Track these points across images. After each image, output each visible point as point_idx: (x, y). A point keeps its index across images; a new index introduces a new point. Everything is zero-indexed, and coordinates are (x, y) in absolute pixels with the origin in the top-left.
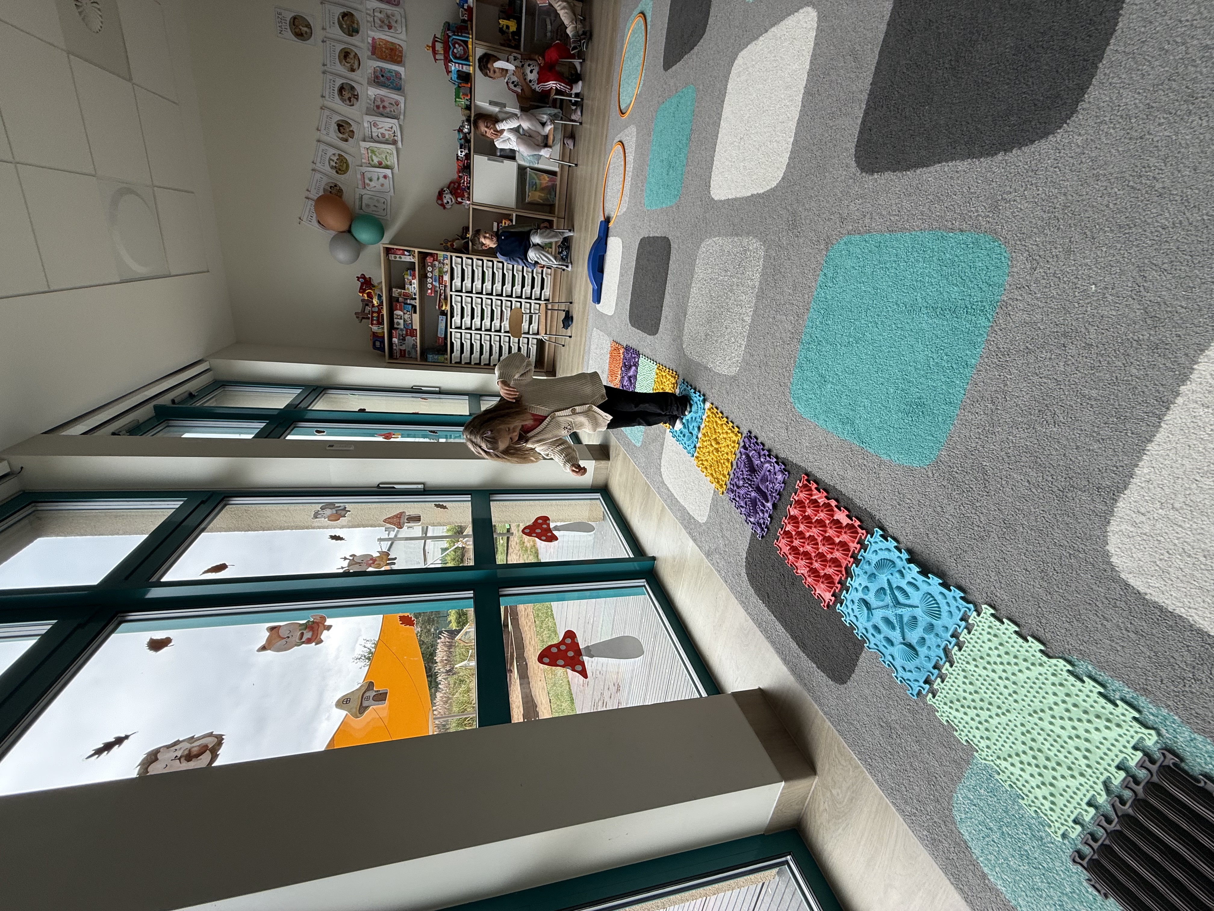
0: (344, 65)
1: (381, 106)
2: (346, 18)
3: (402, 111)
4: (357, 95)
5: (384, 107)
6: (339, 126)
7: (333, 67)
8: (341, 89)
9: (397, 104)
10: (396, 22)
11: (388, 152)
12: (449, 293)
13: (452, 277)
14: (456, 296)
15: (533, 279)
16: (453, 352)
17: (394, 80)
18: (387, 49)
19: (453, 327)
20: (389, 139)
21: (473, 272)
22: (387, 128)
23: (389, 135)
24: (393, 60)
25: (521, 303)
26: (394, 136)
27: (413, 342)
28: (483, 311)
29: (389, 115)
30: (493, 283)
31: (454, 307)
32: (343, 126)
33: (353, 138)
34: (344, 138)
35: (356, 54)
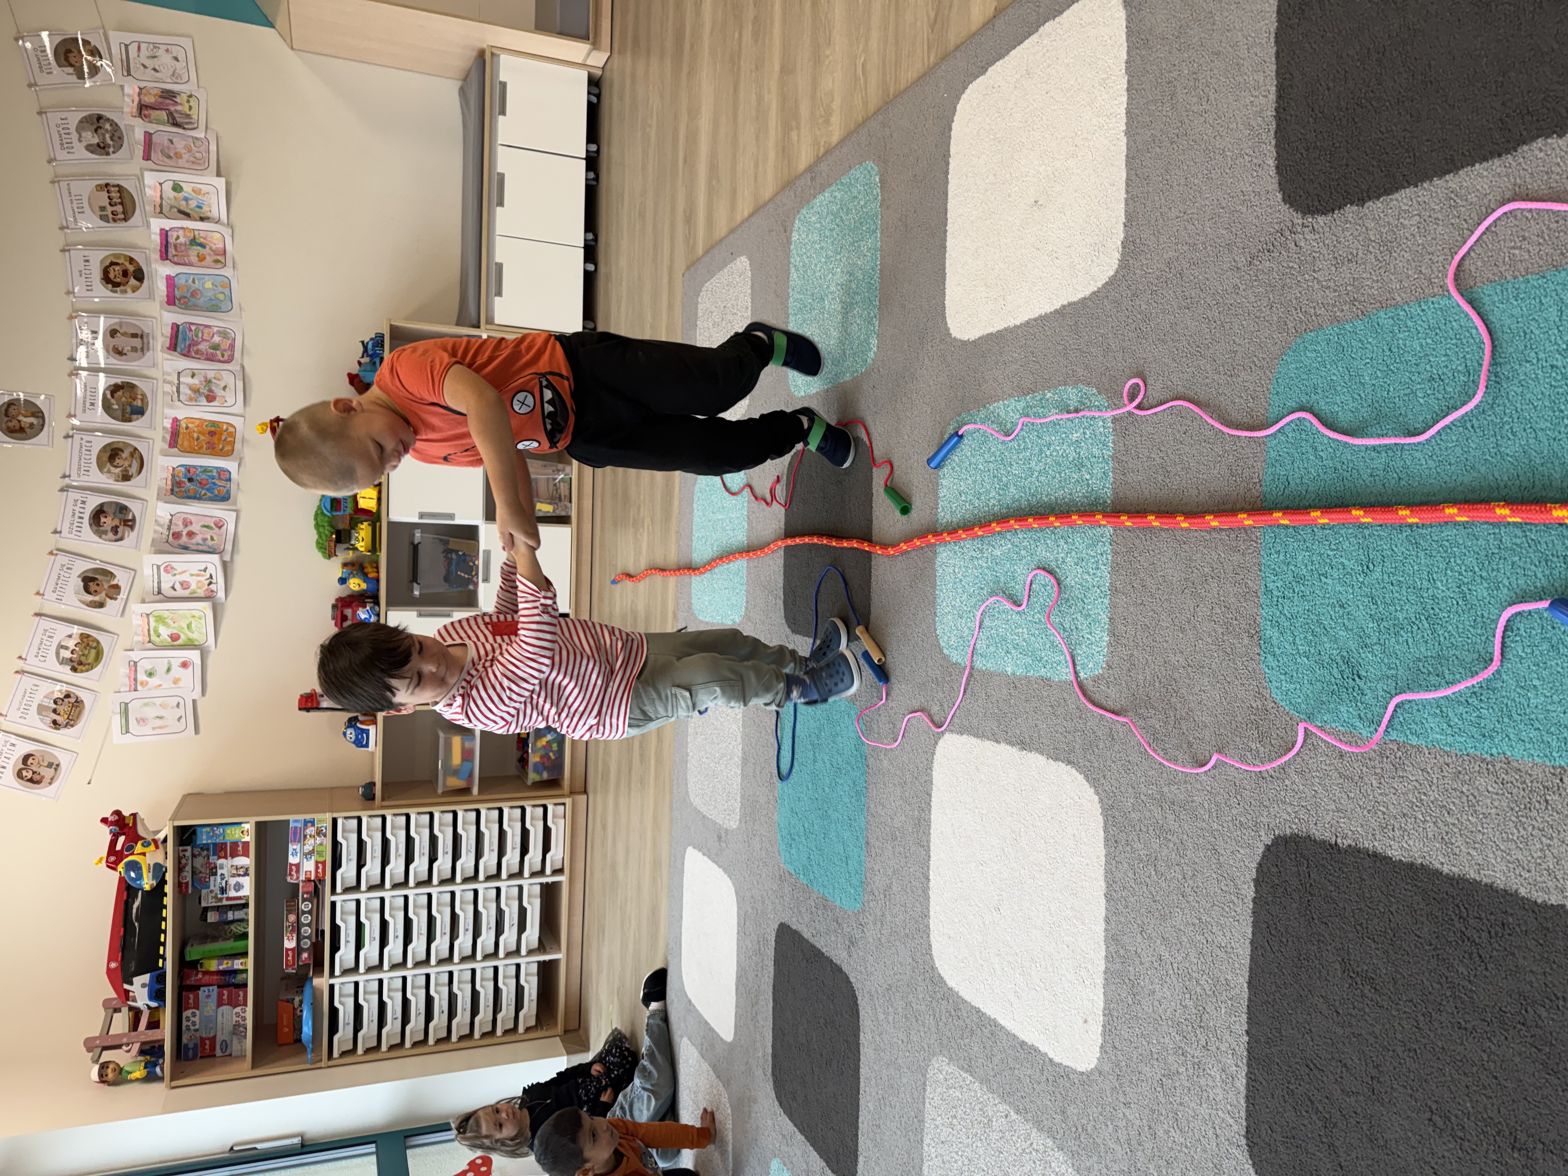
0: (109, 472)
1: (184, 533)
2: (120, 393)
3: (230, 537)
4: (134, 520)
5: (191, 534)
6: (89, 581)
7: (83, 478)
8: (98, 514)
9: (219, 525)
10: (225, 388)
11: (194, 617)
12: (328, 898)
13: (336, 863)
14: (345, 903)
15: (525, 833)
16: (337, 1031)
17: (214, 484)
18: (204, 434)
19: (337, 972)
20: (199, 591)
21: (385, 843)
22: (196, 572)
23: (197, 585)
24: (213, 450)
25: (498, 890)
26: (210, 583)
27: (235, 1019)
28: (408, 922)
29: (201, 548)
30: (433, 859)
31: (339, 927)
32: (96, 579)
33: (116, 599)
34: (95, 602)
35: (136, 449)
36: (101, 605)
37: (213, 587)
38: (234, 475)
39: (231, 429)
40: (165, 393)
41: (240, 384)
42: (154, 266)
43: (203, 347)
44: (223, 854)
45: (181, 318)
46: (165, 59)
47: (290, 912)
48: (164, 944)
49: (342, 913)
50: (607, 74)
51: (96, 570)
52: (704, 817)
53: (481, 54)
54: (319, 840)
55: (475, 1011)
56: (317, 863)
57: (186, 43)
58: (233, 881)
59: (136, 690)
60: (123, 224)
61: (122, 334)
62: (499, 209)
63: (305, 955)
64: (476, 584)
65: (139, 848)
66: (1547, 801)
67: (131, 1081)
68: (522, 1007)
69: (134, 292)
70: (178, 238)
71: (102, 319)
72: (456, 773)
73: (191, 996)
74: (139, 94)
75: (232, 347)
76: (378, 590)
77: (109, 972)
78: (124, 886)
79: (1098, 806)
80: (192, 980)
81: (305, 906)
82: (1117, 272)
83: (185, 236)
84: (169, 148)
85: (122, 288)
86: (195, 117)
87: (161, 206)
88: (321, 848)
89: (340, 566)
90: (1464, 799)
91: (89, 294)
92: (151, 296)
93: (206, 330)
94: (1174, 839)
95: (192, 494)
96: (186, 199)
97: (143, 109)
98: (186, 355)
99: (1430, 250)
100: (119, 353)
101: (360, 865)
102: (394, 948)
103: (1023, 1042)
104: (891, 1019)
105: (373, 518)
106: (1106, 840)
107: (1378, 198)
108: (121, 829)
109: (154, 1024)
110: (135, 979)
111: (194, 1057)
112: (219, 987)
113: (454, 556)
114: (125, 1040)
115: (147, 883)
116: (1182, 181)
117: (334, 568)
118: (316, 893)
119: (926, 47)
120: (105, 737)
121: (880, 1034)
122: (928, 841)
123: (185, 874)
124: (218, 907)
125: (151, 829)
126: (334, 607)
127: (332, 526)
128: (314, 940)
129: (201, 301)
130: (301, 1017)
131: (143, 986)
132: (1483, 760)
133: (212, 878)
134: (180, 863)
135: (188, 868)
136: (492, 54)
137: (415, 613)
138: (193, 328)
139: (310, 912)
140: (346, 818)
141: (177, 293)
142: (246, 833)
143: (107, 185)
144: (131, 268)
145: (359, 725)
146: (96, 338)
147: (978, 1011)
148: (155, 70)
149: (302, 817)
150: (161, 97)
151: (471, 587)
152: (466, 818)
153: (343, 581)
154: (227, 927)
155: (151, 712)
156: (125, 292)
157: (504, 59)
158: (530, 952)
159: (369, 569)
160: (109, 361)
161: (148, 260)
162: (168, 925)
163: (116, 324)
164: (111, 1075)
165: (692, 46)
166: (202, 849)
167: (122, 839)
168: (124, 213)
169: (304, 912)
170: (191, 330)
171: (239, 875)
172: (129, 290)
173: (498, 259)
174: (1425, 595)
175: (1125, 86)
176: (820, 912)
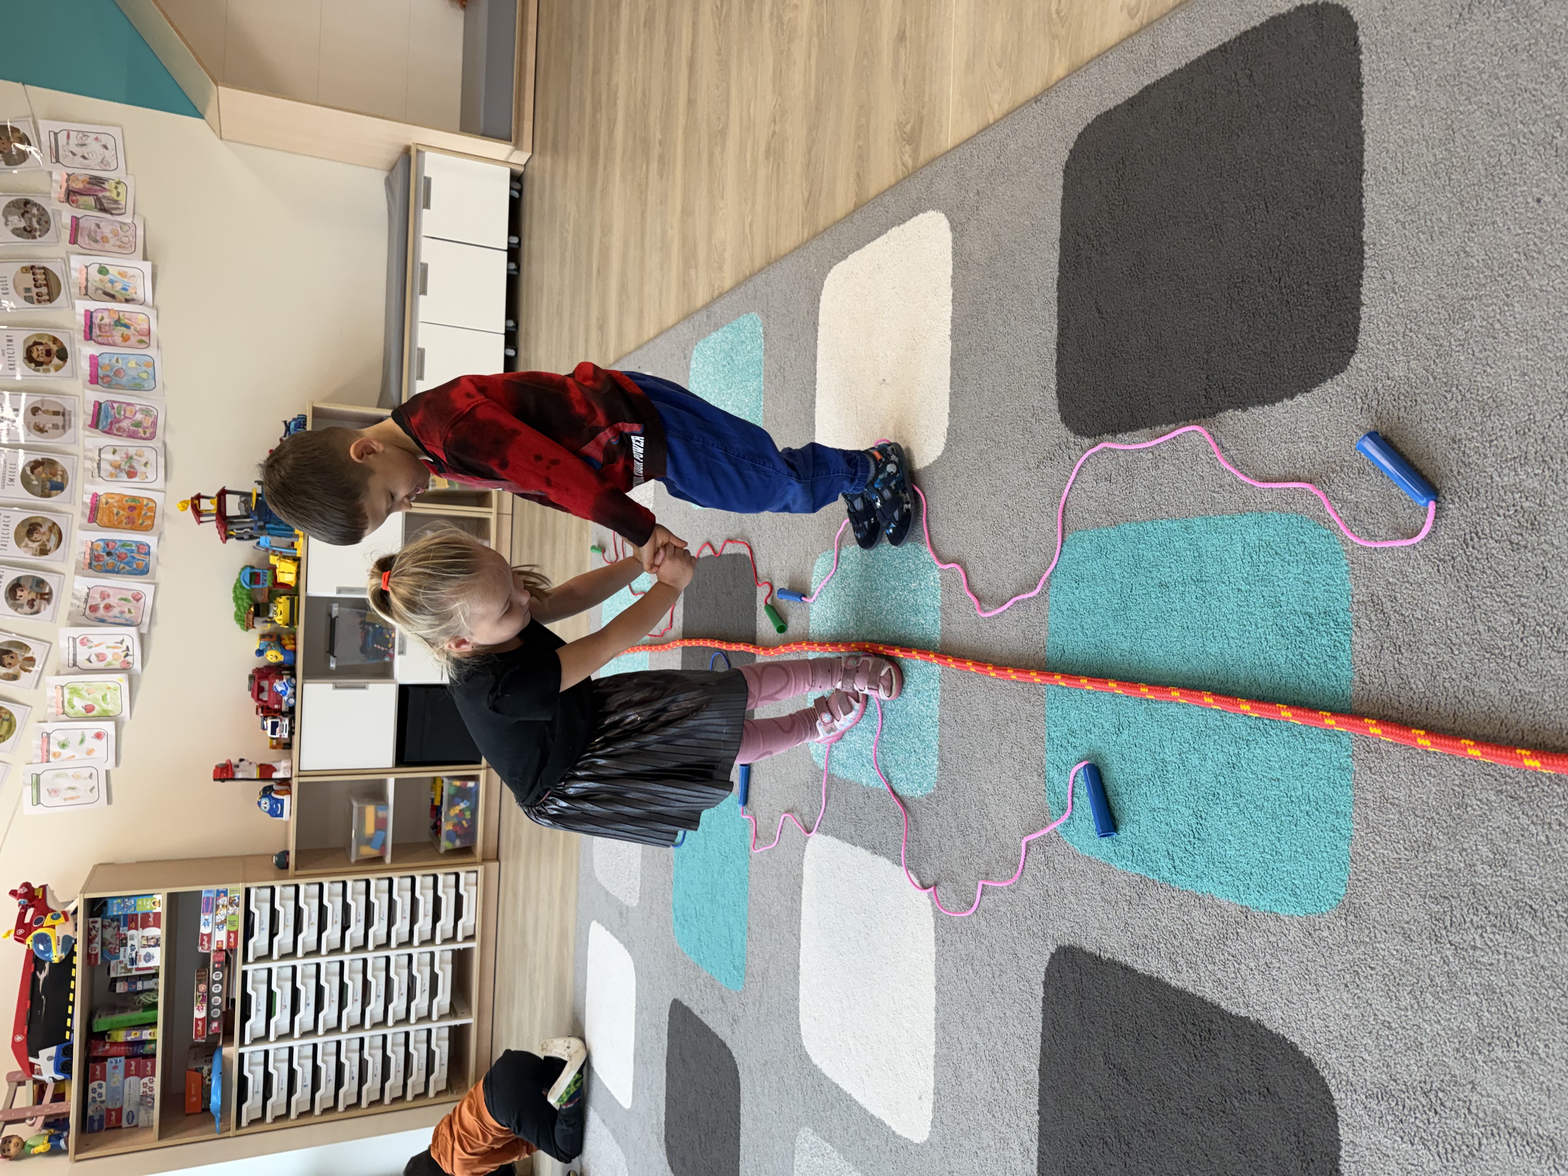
0: (26, 546)
1: (102, 606)
2: (40, 469)
3: (148, 610)
4: (50, 593)
5: (108, 607)
6: (3, 653)
8: (14, 588)
9: (137, 598)
10: (146, 464)
11: (109, 688)
12: (240, 968)
13: (249, 932)
14: (256, 972)
15: (437, 901)
16: (246, 1100)
17: (133, 558)
18: (123, 509)
19: (247, 1041)
20: (114, 662)
21: (298, 912)
22: (113, 645)
23: (113, 657)
24: (133, 525)
25: (410, 957)
26: (127, 655)
27: (142, 1089)
28: (319, 990)
29: (117, 620)
30: (345, 927)
31: (250, 996)
32: (11, 652)
33: (30, 671)
34: (8, 674)
35: (54, 524)
36: (15, 677)
37: (129, 659)
38: (153, 549)
39: (151, 504)
40: (85, 469)
41: (161, 461)
42: (77, 346)
43: (125, 424)
44: (133, 925)
45: (102, 395)
46: (94, 147)
47: (200, 982)
48: (71, 1016)
49: (253, 982)
50: (529, 171)
51: (10, 643)
52: (607, 893)
53: (407, 150)
54: (231, 910)
55: (385, 1076)
56: (229, 932)
57: (115, 131)
58: (143, 952)
59: (48, 762)
60: (49, 305)
61: (44, 412)
62: (422, 298)
63: (215, 1025)
64: (392, 657)
65: (48, 921)
66: (1237, 933)
67: (34, 1155)
68: (433, 1072)
69: (57, 370)
70: (102, 318)
71: (24, 395)
72: (369, 842)
73: (98, 1067)
74: (67, 180)
75: (154, 424)
76: (295, 661)
77: (15, 1045)
78: (31, 958)
79: (931, 908)
80: (99, 1052)
81: (216, 976)
82: (943, 453)
83: (110, 317)
84: (95, 232)
85: (45, 367)
86: (123, 203)
87: (86, 288)
88: (233, 918)
89: (258, 637)
90: (1185, 926)
91: (11, 372)
92: (74, 375)
93: (129, 408)
94: (985, 942)
95: (110, 568)
96: (112, 282)
97: (71, 195)
98: (108, 432)
99: (1160, 482)
100: (41, 430)
101: (273, 934)
102: (305, 1015)
103: (872, 1115)
104: (766, 1092)
105: (292, 592)
106: (937, 939)
107: (1126, 432)
108: (30, 901)
109: (59, 1097)
110: (41, 1053)
111: (100, 1129)
112: (127, 1057)
113: (371, 629)
114: (29, 1114)
115: (56, 955)
116: (991, 387)
117: (252, 640)
118: (228, 962)
119: (801, 223)
120: (16, 808)
121: (758, 1105)
122: (799, 930)
123: (94, 945)
124: (128, 977)
125: (61, 900)
126: (251, 677)
127: (250, 598)
128: (224, 1009)
129: (124, 381)
130: (210, 1085)
131: (49, 1058)
132: (1197, 896)
133: (122, 949)
134: (89, 934)
135: (98, 939)
136: (418, 151)
137: (331, 686)
138: (115, 405)
139: (221, 982)
140: (259, 888)
141: (101, 372)
142: (158, 904)
143: (32, 267)
144: (55, 348)
145: (273, 795)
146: (17, 416)
147: (837, 1087)
148: (84, 157)
149: (215, 888)
150: (89, 183)
151: (387, 659)
152: (378, 886)
153: (260, 653)
154: (136, 997)
155: (62, 783)
156: (48, 371)
157: (429, 156)
158: (441, 1017)
159: (286, 641)
160: (30, 438)
161: (71, 340)
162: (77, 998)
163: (37, 402)
164: (13, 1150)
165: (605, 168)
166: (113, 920)
167: (30, 911)
168: (49, 294)
169: (215, 982)
170: (113, 408)
171: (150, 946)
172: (52, 369)
173: (420, 345)
174: (1158, 758)
175: (951, 298)
176: (708, 991)
